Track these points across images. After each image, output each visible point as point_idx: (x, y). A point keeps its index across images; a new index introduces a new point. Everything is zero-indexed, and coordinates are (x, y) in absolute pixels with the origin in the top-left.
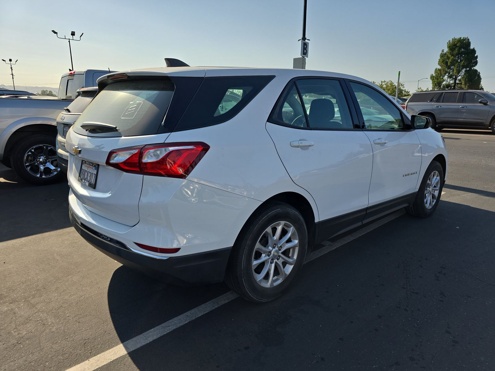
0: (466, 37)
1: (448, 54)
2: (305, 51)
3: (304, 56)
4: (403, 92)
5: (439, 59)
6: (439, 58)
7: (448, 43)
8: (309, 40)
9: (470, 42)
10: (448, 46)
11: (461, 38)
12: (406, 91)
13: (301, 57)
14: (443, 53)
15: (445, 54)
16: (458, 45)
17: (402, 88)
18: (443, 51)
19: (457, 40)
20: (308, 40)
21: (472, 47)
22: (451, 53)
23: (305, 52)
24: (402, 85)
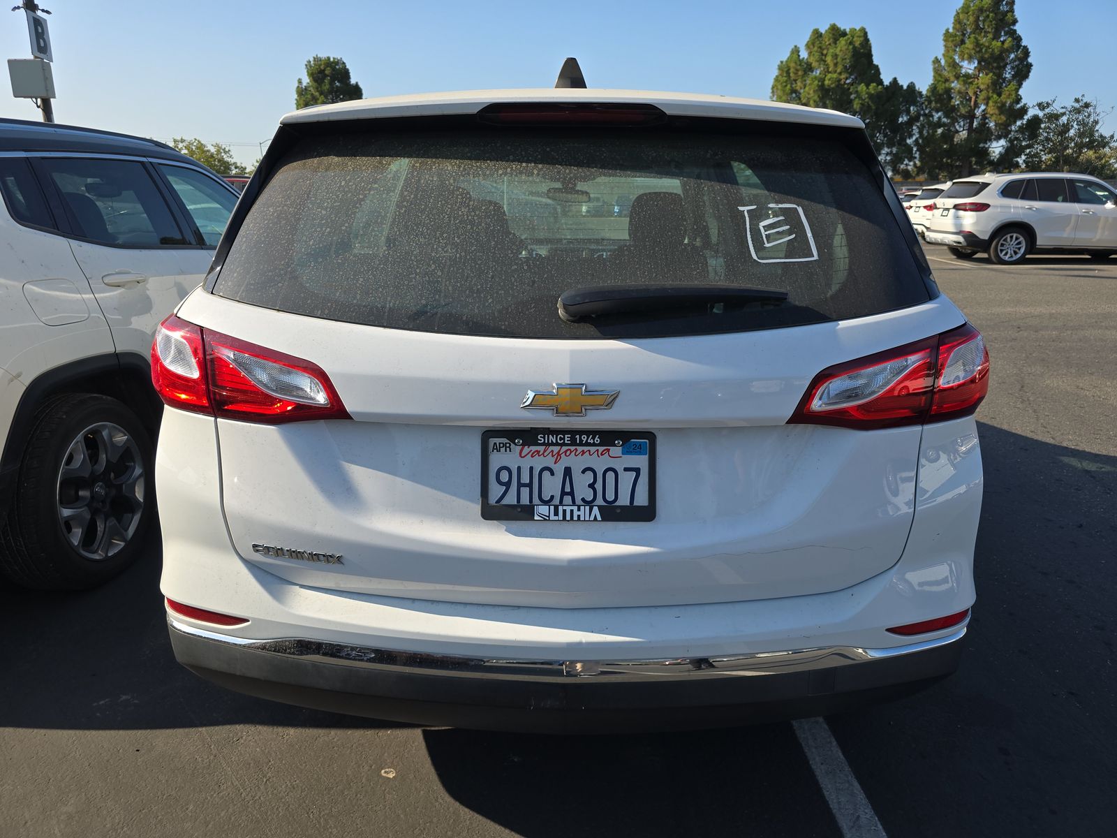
0: (339, 58)
1: (311, 89)
2: (41, 41)
3: (42, 55)
4: (233, 168)
5: (296, 100)
6: (296, 96)
7: (306, 65)
8: (48, 12)
9: (348, 70)
10: (308, 71)
11: (329, 58)
12: (238, 165)
13: (32, 57)
14: (302, 88)
15: (306, 89)
16: (327, 72)
17: (226, 158)
18: (300, 82)
19: (323, 63)
20: (43, 11)
21: (353, 81)
22: (317, 88)
23: (42, 44)
24: (225, 152)
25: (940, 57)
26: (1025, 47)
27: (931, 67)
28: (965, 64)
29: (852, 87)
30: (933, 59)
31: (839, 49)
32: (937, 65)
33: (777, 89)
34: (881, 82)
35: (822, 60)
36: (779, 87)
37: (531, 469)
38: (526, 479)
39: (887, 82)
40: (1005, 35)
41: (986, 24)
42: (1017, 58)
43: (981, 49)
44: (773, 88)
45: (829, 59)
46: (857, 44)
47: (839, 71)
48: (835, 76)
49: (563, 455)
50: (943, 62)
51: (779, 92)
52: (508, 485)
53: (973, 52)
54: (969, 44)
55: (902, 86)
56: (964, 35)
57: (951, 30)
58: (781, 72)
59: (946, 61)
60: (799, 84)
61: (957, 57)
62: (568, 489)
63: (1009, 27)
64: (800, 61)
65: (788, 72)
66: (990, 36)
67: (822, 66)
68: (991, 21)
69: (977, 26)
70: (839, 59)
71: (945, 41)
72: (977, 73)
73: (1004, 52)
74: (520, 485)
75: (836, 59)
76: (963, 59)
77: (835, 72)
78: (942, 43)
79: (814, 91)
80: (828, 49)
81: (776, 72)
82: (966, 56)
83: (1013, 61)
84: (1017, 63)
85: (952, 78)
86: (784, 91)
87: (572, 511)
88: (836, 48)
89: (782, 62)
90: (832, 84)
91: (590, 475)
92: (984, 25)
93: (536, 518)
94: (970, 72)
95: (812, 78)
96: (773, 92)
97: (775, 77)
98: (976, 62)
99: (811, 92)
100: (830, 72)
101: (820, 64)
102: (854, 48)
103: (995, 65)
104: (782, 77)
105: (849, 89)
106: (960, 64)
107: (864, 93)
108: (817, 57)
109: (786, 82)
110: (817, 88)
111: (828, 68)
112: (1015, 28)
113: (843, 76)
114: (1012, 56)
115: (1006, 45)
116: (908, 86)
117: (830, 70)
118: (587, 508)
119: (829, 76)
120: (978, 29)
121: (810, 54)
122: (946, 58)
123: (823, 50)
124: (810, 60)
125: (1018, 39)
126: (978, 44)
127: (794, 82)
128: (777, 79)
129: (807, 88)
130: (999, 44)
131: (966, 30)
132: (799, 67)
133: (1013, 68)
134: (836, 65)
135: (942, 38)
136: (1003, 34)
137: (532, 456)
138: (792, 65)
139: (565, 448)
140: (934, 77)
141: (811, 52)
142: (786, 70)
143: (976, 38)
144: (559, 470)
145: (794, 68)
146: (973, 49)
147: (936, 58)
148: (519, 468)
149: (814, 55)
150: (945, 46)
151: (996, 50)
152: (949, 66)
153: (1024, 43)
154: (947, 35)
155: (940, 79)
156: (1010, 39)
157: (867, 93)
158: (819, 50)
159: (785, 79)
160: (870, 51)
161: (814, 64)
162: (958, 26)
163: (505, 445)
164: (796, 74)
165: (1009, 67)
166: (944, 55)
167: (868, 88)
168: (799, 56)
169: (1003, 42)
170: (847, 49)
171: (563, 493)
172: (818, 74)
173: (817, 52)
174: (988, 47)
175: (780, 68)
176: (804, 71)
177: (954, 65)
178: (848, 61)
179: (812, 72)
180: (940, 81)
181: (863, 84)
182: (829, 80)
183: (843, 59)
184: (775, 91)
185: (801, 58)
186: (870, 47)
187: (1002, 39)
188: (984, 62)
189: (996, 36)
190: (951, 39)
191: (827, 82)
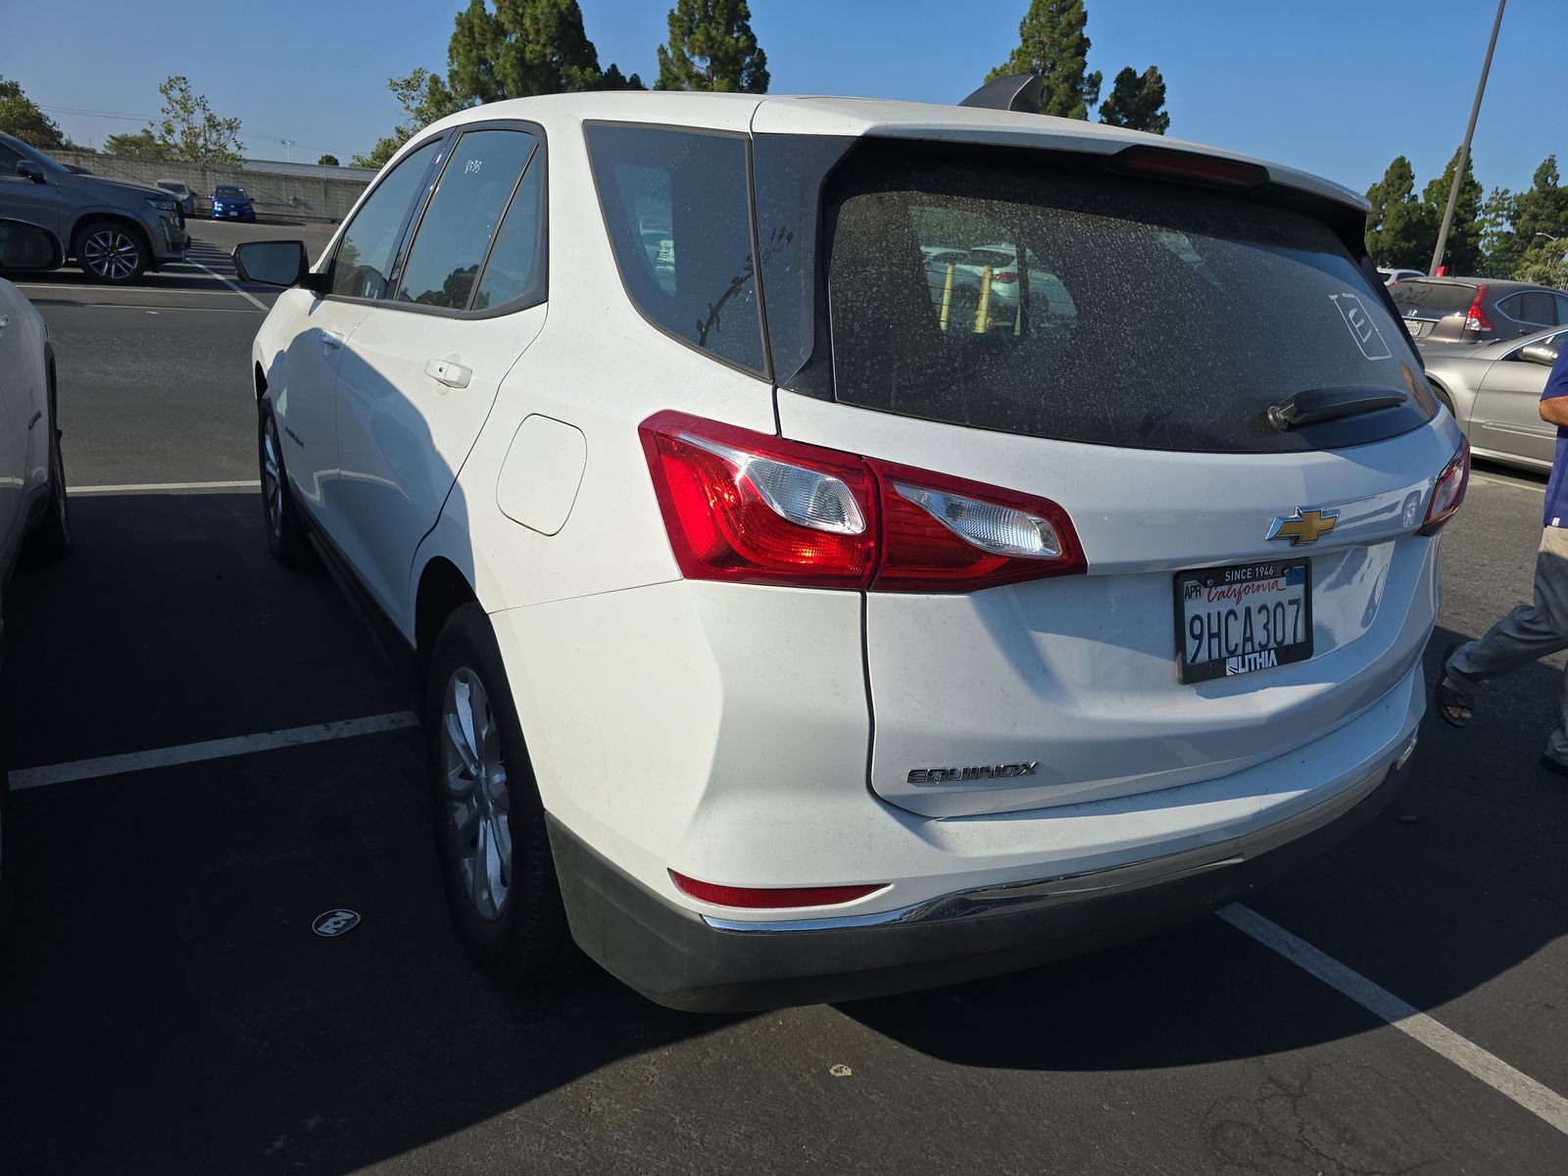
25: (666, 46)
26: (761, 51)
27: (656, 58)
28: (696, 59)
29: (561, 68)
30: (658, 47)
31: (539, 10)
32: (663, 56)
33: (458, 53)
34: (597, 68)
35: (518, 20)
36: (461, 51)
37: (1219, 613)
38: (1215, 630)
39: (604, 69)
40: (738, 31)
41: (717, 12)
42: (752, 63)
43: (714, 44)
44: (450, 50)
45: (527, 22)
46: (563, 7)
47: (542, 41)
48: (538, 48)
49: (1243, 594)
50: (670, 53)
51: (460, 58)
52: (1200, 637)
53: (704, 46)
54: (699, 35)
55: (624, 77)
56: (692, 21)
57: (676, 12)
58: (460, 29)
59: (674, 53)
60: (488, 51)
61: (686, 50)
62: (1248, 635)
63: (742, 21)
64: (487, 17)
65: (471, 30)
66: (722, 29)
67: (518, 30)
68: (722, 10)
69: (706, 12)
70: (541, 25)
71: (671, 25)
72: (711, 74)
73: (739, 54)
74: (1211, 636)
75: (538, 24)
76: (693, 54)
77: (538, 43)
78: (667, 28)
79: (511, 65)
80: (524, 7)
81: (453, 29)
82: (697, 50)
83: (749, 66)
84: (753, 69)
85: (683, 77)
86: (469, 58)
87: (1255, 658)
88: (536, 8)
89: (460, 14)
90: (535, 59)
91: (1264, 612)
92: (714, 13)
93: (1229, 673)
94: (702, 72)
95: (507, 46)
96: (451, 57)
97: (452, 34)
98: (709, 60)
99: (508, 66)
100: (530, 42)
101: (515, 27)
102: (560, 12)
103: (730, 68)
104: (464, 37)
105: (559, 70)
106: (691, 60)
107: (579, 79)
108: (510, 16)
109: (470, 44)
110: (515, 61)
111: (527, 35)
112: (748, 24)
113: (548, 51)
114: (748, 60)
115: (740, 45)
116: (631, 79)
117: (531, 38)
118: (1266, 652)
119: (530, 47)
120: (707, 18)
121: (500, 9)
122: (675, 49)
123: (518, 7)
124: (503, 18)
125: (752, 39)
126: (709, 38)
127: (480, 48)
128: (455, 38)
129: (501, 60)
130: (733, 41)
131: (694, 16)
132: (486, 26)
133: (749, 75)
134: (537, 32)
135: (667, 20)
136: (735, 29)
137: (1218, 599)
138: (476, 21)
139: (1245, 585)
140: (661, 71)
141: (501, 8)
142: (468, 26)
143: (706, 29)
144: (1240, 610)
145: (478, 25)
146: (704, 42)
147: (661, 46)
148: (1209, 615)
149: (505, 12)
150: (671, 32)
151: (731, 50)
152: (679, 60)
153: (759, 45)
154: (673, 18)
155: (668, 75)
156: (744, 37)
157: (583, 80)
158: (512, 6)
159: (469, 40)
160: (581, 21)
161: (508, 26)
162: (684, 8)
163: (1195, 588)
164: (483, 35)
165: (745, 74)
166: (670, 44)
167: (583, 73)
168: (484, 9)
169: (737, 39)
170: (550, 13)
171: (1246, 640)
172: (513, 41)
173: (509, 8)
174: (721, 43)
175: (459, 22)
176: (494, 33)
177: (685, 61)
178: (554, 30)
179: (506, 37)
180: (669, 78)
181: (576, 67)
182: (531, 52)
183: (546, 27)
184: (454, 55)
185: (487, 12)
186: (581, 16)
187: (735, 36)
188: (718, 62)
189: (729, 32)
190: (677, 24)
191: (528, 56)
